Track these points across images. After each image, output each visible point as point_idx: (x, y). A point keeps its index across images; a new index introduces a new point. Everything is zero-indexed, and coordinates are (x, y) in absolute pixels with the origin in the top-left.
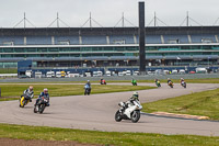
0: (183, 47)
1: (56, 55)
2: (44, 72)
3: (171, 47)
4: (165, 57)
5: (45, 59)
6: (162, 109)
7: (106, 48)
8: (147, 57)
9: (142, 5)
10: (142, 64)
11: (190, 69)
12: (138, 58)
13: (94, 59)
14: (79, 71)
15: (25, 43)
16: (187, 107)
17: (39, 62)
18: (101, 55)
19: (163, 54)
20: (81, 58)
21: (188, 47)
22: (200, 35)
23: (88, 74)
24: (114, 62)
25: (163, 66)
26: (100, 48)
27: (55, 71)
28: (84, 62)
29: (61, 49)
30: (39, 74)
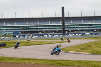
0: (80, 25)
1: (28, 29)
2: (24, 36)
3: (75, 25)
4: (73, 29)
5: (24, 30)
6: (72, 50)
7: (49, 26)
8: (65, 29)
9: (63, 8)
10: (64, 32)
11: (83, 34)
12: (62, 29)
13: (44, 30)
14: (38, 35)
15: (16, 24)
16: (82, 49)
17: (21, 32)
18: (47, 28)
19: (72, 28)
20: (39, 30)
21: (82, 25)
22: (87, 20)
23: (42, 36)
24: (52, 31)
25: (72, 33)
26: (46, 26)
27: (28, 35)
28: (40, 31)
29: (30, 26)
30: (21, 37)
